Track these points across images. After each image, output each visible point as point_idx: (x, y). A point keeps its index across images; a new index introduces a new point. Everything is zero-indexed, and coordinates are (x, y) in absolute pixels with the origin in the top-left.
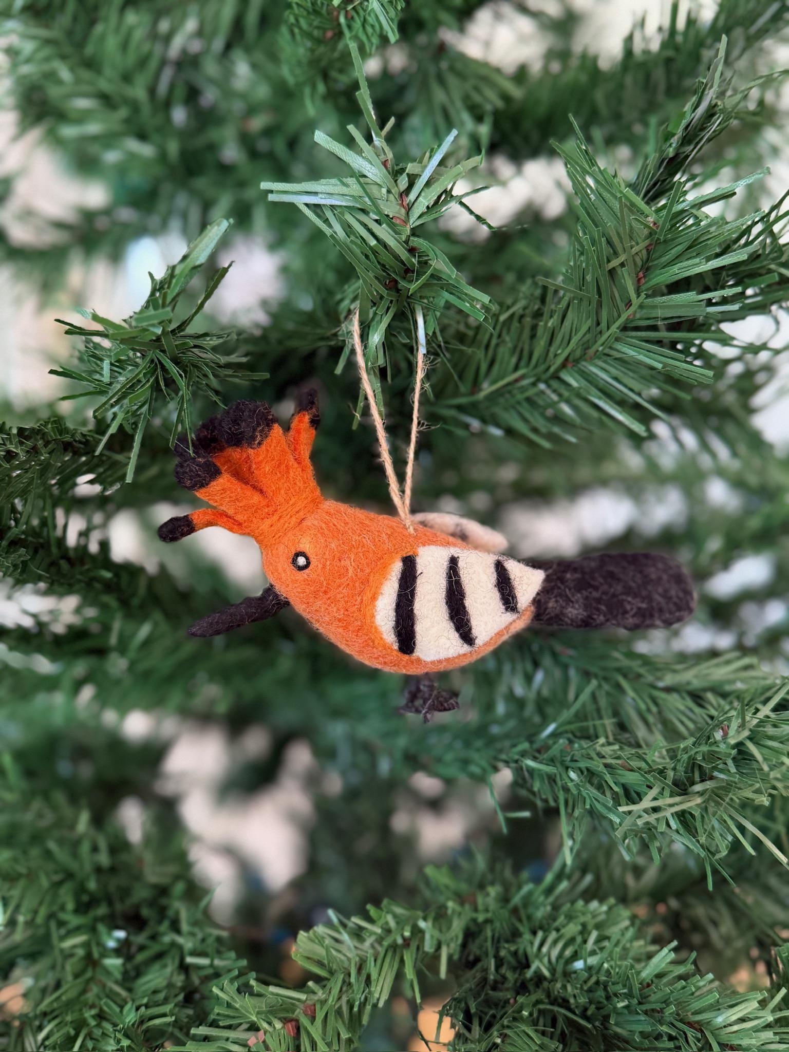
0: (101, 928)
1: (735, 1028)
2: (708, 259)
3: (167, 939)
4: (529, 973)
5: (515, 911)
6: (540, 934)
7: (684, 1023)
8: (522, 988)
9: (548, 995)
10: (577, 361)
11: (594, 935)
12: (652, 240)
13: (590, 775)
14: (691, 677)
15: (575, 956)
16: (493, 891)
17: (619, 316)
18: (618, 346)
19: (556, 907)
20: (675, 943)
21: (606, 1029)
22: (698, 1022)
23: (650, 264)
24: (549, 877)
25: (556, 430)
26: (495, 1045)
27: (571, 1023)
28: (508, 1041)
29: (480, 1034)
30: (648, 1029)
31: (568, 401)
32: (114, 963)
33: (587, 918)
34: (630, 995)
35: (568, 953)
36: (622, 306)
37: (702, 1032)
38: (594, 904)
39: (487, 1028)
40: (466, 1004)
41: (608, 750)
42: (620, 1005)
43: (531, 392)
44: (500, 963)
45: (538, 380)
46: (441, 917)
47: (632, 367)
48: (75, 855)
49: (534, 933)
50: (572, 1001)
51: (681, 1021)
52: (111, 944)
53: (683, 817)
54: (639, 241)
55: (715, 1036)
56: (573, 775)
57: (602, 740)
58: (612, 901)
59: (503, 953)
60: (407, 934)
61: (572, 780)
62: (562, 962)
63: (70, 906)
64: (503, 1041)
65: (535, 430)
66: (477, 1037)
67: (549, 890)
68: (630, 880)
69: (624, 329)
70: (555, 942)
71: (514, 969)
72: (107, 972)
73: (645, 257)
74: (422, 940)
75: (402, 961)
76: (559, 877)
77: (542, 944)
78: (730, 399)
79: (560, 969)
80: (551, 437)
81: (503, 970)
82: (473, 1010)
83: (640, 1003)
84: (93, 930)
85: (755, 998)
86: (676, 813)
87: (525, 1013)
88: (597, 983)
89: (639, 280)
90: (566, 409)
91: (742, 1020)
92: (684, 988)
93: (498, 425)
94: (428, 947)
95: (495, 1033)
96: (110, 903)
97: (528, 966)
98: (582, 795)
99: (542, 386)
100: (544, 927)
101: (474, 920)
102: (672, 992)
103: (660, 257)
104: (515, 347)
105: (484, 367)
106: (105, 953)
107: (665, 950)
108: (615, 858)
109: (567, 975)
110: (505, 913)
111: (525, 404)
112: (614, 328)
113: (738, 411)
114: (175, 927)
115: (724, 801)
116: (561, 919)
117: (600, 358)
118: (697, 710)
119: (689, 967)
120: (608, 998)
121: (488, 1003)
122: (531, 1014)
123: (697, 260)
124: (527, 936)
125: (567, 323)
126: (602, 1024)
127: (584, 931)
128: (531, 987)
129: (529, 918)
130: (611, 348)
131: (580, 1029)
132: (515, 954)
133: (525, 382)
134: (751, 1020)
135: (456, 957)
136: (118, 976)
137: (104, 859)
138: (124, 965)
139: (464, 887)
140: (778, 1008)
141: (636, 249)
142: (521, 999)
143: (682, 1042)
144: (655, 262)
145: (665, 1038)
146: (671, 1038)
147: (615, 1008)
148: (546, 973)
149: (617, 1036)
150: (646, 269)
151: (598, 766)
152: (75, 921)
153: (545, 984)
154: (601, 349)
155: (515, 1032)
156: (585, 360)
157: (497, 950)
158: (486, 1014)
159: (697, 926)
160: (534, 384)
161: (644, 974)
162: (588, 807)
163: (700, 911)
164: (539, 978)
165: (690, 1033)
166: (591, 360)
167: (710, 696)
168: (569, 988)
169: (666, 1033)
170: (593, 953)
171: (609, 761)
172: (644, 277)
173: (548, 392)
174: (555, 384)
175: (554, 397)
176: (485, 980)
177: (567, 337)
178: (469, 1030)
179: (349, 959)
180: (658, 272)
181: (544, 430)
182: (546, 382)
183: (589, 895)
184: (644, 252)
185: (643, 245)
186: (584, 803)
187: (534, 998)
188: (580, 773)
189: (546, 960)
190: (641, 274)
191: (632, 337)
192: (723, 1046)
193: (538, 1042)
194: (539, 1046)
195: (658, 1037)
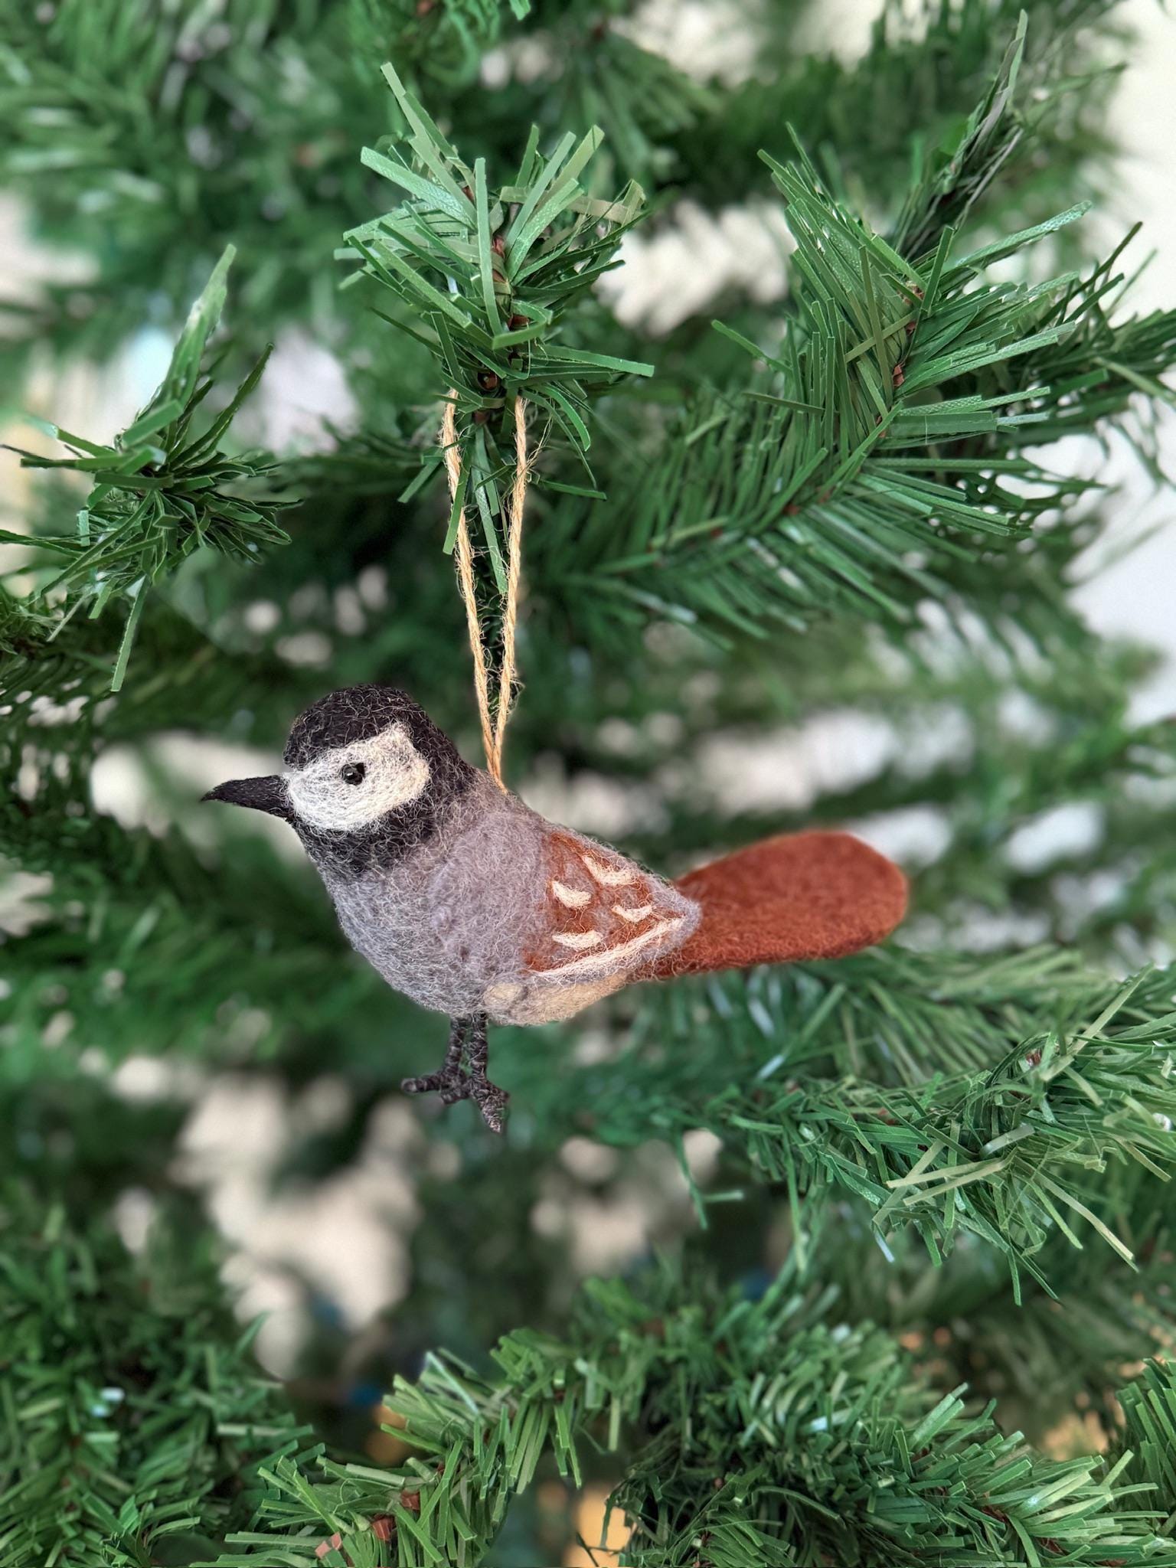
0: (84, 1386)
1: (1057, 1514)
2: (1001, 344)
3: (186, 1401)
4: (744, 1439)
5: (722, 1345)
6: (760, 1379)
7: (980, 1509)
8: (734, 1461)
9: (774, 1472)
10: (805, 504)
11: (842, 1378)
12: (915, 315)
13: (833, 1132)
14: (982, 983)
15: (813, 1412)
16: (689, 1315)
17: (867, 434)
18: (867, 480)
19: (784, 1337)
20: (964, 1388)
21: (862, 1521)
22: (1000, 1507)
23: (912, 354)
24: (772, 1293)
25: (775, 611)
26: (693, 1551)
27: (807, 1512)
28: (713, 1543)
29: (669, 1534)
30: (926, 1519)
31: (791, 567)
32: (104, 1439)
33: (830, 1353)
34: (896, 1469)
35: (803, 1406)
36: (870, 418)
37: (1007, 1520)
38: (842, 1332)
39: (682, 1524)
40: (648, 1488)
41: (861, 1094)
42: (884, 1483)
43: (736, 553)
44: (699, 1424)
45: (747, 534)
46: (610, 1356)
47: (886, 513)
48: (42, 1274)
49: (751, 1377)
50: (810, 1480)
51: (976, 1505)
52: (100, 1410)
53: (975, 1192)
54: (895, 317)
55: (1027, 1527)
56: (807, 1132)
57: (850, 1080)
58: (868, 1325)
59: (703, 1409)
60: (559, 1382)
61: (805, 1140)
62: (794, 1420)
63: (34, 1353)
64: (704, 1545)
65: (743, 612)
66: (666, 1538)
67: (773, 1312)
68: (895, 1295)
69: (875, 454)
70: (783, 1390)
71: (721, 1433)
72: (94, 1454)
73: (904, 342)
74: (582, 1390)
75: (552, 1424)
76: (788, 1291)
77: (763, 1394)
78: (1036, 565)
79: (790, 1432)
80: (765, 621)
81: (705, 1435)
82: (658, 1498)
83: (912, 1481)
84: (72, 1390)
85: (1086, 1467)
86: (965, 1187)
87: (738, 1500)
88: (848, 1451)
89: (896, 377)
90: (789, 578)
91: (1067, 1501)
92: (979, 1454)
93: (686, 603)
94: (592, 1402)
95: (693, 1532)
96: (97, 1347)
97: (742, 1428)
98: (821, 1164)
99: (752, 543)
100: (766, 1367)
101: (661, 1360)
102: (961, 1461)
103: (928, 341)
104: (710, 485)
105: (664, 517)
106: (90, 1423)
107: (950, 1398)
108: (873, 1261)
109: (802, 1440)
110: (705, 1348)
111: (728, 572)
112: (860, 452)
113: (1046, 585)
114: (200, 1381)
115: (1036, 1167)
116: (792, 1356)
117: (836, 499)
118: (991, 1032)
119: (986, 1423)
120: (864, 1473)
121: (680, 1486)
122: (747, 1502)
123: (982, 346)
124: (740, 1382)
125: (789, 446)
126: (856, 1515)
127: (827, 1373)
128: (746, 1459)
129: (744, 1354)
130: (855, 483)
131: (823, 1523)
132: (722, 1410)
133: (726, 538)
134: (1079, 1500)
135: (633, 1417)
136: (111, 1459)
137: (87, 1280)
138: (119, 1442)
139: (644, 1311)
140: (1120, 1483)
141: (890, 330)
142: (731, 1479)
143: (976, 1538)
144: (920, 350)
145: (951, 1532)
146: (960, 1532)
147: (875, 1489)
148: (770, 1438)
149: (879, 1532)
150: (907, 361)
151: (845, 1118)
152: (41, 1376)
153: (769, 1456)
154: (839, 484)
155: (723, 1530)
156: (817, 503)
157: (695, 1404)
158: (678, 1502)
159: (996, 1363)
160: (740, 541)
161: (918, 1436)
162: (830, 1180)
163: (1001, 1339)
164: (759, 1447)
165: (990, 1524)
166: (825, 503)
167: (1010, 1012)
168: (805, 1460)
169: (953, 1524)
170: (840, 1406)
171: (862, 1110)
172: (903, 373)
173: (762, 552)
174: (770, 539)
175: (771, 561)
176: (676, 1451)
177: (789, 468)
178: (653, 1527)
179: (470, 1424)
180: (924, 365)
181: (755, 611)
182: (758, 537)
183: (834, 1317)
184: (903, 334)
185: (901, 322)
186: (825, 1175)
187: (751, 1476)
188: (818, 1130)
189: (769, 1419)
190: (898, 370)
191: (886, 467)
192: (1039, 1542)
193: (759, 1544)
194: (760, 1549)
195: (941, 1531)
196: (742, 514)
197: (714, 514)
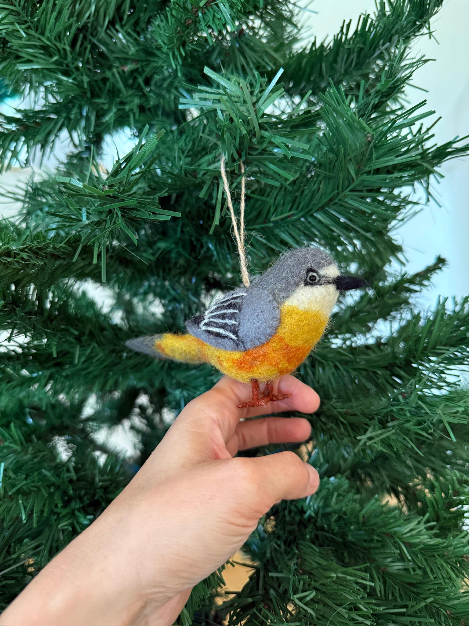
0: (79, 514)
1: (408, 535)
4: (306, 516)
22: (390, 533)
33: (330, 486)
37: (393, 537)
38: (332, 479)
41: (338, 405)
44: (290, 511)
45: (301, 216)
52: (86, 522)
55: (400, 538)
59: (292, 507)
63: (60, 504)
81: (292, 515)
84: (73, 516)
87: (308, 536)
91: (411, 530)
95: (295, 548)
97: (305, 513)
99: (303, 220)
105: (272, 209)
107: (373, 500)
109: (324, 515)
120: (346, 524)
122: (311, 537)
123: (392, 157)
127: (330, 493)
128: (308, 523)
130: (344, 202)
133: (294, 217)
134: (415, 529)
140: (427, 522)
145: (376, 542)
146: (379, 541)
147: (350, 529)
148: (313, 515)
149: (351, 542)
151: (334, 413)
152: (64, 512)
153: (313, 520)
156: (329, 207)
160: (299, 219)
161: (364, 512)
164: (310, 517)
165: (388, 540)
169: (375, 539)
170: (336, 503)
171: (340, 410)
174: (310, 219)
175: (309, 226)
182: (306, 218)
191: (353, 195)
192: (404, 543)
193: (318, 550)
194: (318, 553)
195: (372, 541)
196: (302, 210)
197: (290, 210)
